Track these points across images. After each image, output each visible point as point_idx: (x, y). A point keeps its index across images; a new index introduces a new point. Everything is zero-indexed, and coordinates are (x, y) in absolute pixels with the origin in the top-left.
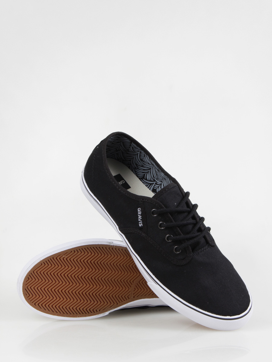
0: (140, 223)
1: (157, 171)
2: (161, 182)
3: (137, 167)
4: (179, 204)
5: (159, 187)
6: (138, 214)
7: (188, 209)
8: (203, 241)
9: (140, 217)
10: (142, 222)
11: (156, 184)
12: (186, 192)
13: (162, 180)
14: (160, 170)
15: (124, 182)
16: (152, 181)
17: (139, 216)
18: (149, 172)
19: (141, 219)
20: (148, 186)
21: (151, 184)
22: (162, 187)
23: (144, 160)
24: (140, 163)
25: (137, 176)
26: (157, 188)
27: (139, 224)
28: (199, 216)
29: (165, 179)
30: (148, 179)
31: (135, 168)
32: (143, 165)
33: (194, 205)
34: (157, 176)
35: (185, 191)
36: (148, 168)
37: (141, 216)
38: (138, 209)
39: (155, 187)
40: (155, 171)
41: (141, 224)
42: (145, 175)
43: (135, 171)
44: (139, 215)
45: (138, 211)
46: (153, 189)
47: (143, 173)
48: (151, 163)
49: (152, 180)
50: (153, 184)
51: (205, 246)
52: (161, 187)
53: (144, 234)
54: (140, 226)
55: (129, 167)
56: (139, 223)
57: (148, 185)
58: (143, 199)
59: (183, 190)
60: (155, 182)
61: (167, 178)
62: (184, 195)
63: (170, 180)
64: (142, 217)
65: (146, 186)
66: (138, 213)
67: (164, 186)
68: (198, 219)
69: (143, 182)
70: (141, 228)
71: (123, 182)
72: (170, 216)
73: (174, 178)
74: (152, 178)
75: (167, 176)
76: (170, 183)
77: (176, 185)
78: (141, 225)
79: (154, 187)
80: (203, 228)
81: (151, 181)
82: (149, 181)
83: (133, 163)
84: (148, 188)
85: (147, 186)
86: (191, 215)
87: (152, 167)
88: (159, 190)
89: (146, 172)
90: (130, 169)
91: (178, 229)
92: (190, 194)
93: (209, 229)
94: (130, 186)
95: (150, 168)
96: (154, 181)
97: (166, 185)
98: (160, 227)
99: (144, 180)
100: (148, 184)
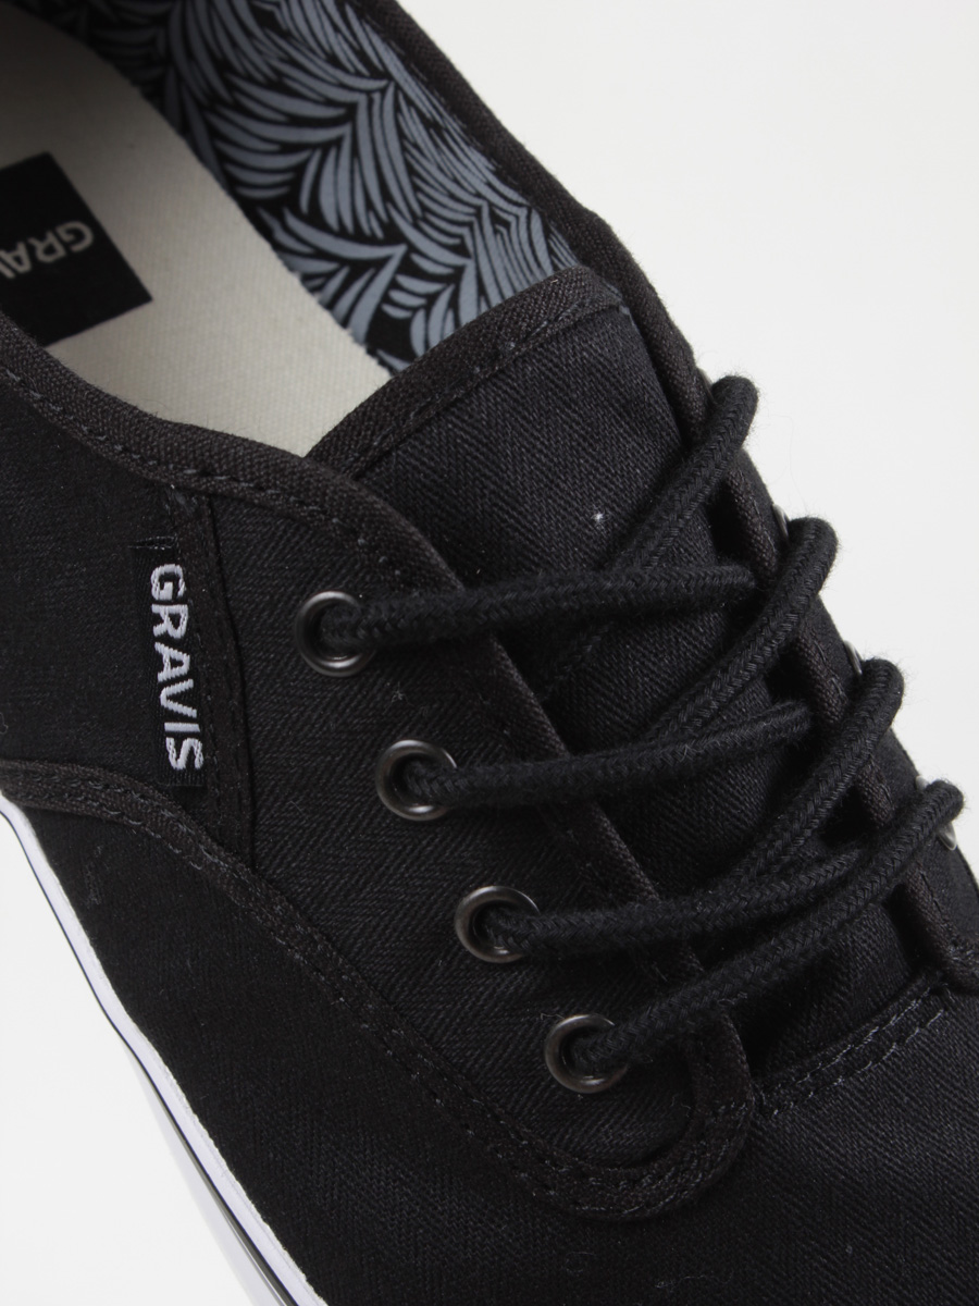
0: (179, 738)
1: (417, 131)
2: (460, 250)
3: (231, 87)
4: (635, 522)
5: (431, 299)
6: (158, 630)
7: (735, 575)
8: (873, 936)
9: (174, 665)
10: (194, 727)
11: (408, 267)
12: (713, 375)
13: (465, 231)
14: (453, 125)
15: (89, 239)
16: (371, 241)
17: (166, 652)
18: (338, 142)
19: (188, 684)
20: (334, 285)
21: (359, 269)
22: (469, 313)
23: (283, 17)
24: (259, 55)
25: (232, 186)
26: (414, 310)
27: (170, 742)
28: (845, 650)
29: (496, 220)
30: (331, 220)
31: (212, 103)
32: (286, 68)
33: (799, 526)
34: (416, 189)
35: (713, 365)
36: (330, 103)
37: (185, 658)
38: (158, 572)
39: (397, 296)
40: (401, 135)
41: (187, 743)
42: (300, 169)
43: (214, 134)
44: (167, 640)
45: (156, 593)
46: (379, 318)
47: (288, 148)
48: (361, 55)
49: (371, 225)
50: (379, 264)
51: (894, 998)
52: (454, 304)
53: (214, 860)
54: (179, 763)
55: (155, 94)
56: (169, 726)
57: (330, 276)
58: (206, 472)
59: (685, 349)
60: (398, 251)
61: (522, 213)
62: (697, 407)
63: (547, 233)
64: (192, 662)
65: (314, 283)
66: (158, 620)
67: (482, 291)
68: (834, 690)
69: (277, 247)
70: (188, 787)
71: (79, 236)
72: (515, 673)
73: (592, 215)
74: (369, 205)
75: (524, 190)
76: (550, 272)
77: (612, 294)
78: (191, 754)
79: (386, 299)
80: (883, 800)
81: (359, 237)
82: (342, 233)
83: (190, 55)
84: (330, 306)
85: (313, 290)
86: (761, 653)
87: (362, 99)
88: (435, 341)
89: (312, 147)
90: (163, 110)
91: (606, 823)
92: (762, 404)
93: (948, 800)
94: (149, 279)
95: (352, 108)
96: (393, 235)
97: (509, 294)
98: (395, 800)
99: (293, 222)
100: (324, 266)
